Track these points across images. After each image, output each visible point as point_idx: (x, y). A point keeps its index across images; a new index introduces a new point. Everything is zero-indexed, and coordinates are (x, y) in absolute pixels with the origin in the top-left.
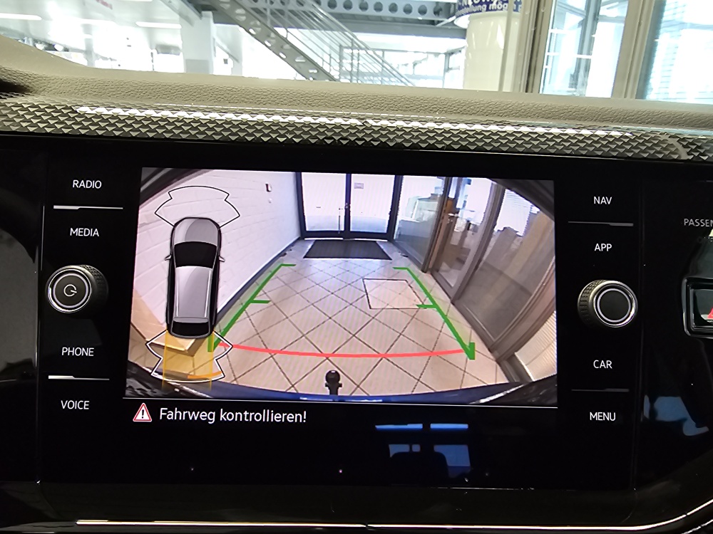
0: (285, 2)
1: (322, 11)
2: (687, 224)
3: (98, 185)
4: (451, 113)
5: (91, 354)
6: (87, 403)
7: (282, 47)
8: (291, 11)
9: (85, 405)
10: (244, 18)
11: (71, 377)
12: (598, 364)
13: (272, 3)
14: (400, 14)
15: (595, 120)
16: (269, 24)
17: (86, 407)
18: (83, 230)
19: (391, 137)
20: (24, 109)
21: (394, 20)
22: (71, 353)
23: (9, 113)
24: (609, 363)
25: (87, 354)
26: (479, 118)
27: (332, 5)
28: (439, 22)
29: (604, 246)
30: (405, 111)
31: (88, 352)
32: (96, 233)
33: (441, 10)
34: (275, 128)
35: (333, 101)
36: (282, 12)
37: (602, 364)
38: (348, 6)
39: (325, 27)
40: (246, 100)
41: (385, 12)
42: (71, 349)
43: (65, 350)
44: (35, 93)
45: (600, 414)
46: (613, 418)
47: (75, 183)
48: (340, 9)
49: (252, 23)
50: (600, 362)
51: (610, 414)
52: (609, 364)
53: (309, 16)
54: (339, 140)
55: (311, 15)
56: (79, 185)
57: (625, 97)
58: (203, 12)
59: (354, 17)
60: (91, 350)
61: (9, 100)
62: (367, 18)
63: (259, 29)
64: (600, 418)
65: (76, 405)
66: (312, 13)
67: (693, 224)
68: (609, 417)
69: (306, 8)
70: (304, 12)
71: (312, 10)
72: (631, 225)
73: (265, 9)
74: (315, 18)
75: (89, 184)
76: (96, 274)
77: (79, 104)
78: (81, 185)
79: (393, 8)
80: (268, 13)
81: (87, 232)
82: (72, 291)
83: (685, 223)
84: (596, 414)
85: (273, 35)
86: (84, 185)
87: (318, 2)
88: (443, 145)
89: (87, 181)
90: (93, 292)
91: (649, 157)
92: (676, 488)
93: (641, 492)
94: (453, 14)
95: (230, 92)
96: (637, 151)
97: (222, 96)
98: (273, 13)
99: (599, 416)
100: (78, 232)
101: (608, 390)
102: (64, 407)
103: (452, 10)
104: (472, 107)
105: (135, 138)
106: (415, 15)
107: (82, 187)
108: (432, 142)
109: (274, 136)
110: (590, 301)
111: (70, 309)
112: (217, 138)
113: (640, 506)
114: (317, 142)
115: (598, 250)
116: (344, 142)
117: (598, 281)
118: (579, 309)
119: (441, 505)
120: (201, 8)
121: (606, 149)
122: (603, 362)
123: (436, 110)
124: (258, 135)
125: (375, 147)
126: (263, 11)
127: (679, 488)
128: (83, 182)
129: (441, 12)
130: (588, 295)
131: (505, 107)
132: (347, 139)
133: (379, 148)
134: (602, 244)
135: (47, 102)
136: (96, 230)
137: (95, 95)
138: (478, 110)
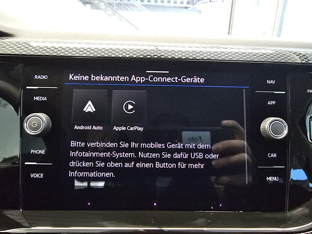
1: (139, 3)
2: (309, 92)
3: (46, 77)
4: (202, 43)
5: (44, 153)
6: (42, 175)
7: (121, 20)
8: (125, 4)
9: (41, 176)
10: (103, 7)
11: (35, 163)
12: (270, 155)
14: (172, 4)
16: (115, 9)
17: (42, 176)
18: (40, 98)
19: (177, 54)
20: (13, 44)
21: (170, 7)
22: (35, 153)
23: (6, 46)
25: (42, 153)
26: (215, 46)
28: (189, 7)
30: (181, 43)
31: (43, 152)
32: (46, 99)
33: (190, 2)
34: (124, 51)
35: (150, 39)
36: (120, 4)
38: (149, 1)
40: (111, 39)
41: (165, 4)
42: (35, 151)
43: (32, 151)
44: (18, 37)
46: (277, 179)
47: (36, 77)
48: (146, 2)
49: (108, 9)
50: (271, 154)
51: (276, 178)
53: (132, 6)
54: (153, 56)
55: (133, 5)
56: (37, 77)
58: (86, 5)
59: (152, 6)
60: (44, 151)
61: (6, 40)
62: (158, 6)
63: (111, 12)
65: (37, 176)
67: (311, 92)
69: (131, 2)
70: (130, 4)
71: (134, 3)
72: (284, 93)
73: (113, 3)
74: (135, 7)
75: (42, 77)
76: (47, 118)
77: (37, 41)
78: (38, 78)
79: (169, 2)
80: (114, 5)
81: (41, 98)
82: (35, 125)
83: (308, 91)
84: (270, 177)
85: (116, 14)
86: (40, 78)
88: (200, 58)
89: (41, 76)
90: (45, 125)
91: (292, 62)
92: (307, 211)
93: (290, 213)
94: (195, 4)
95: (103, 36)
96: (286, 59)
97: (100, 38)
98: (116, 5)
99: (271, 179)
100: (37, 98)
101: (274, 167)
102: (32, 177)
103: (195, 2)
104: (212, 41)
105: (62, 56)
106: (178, 4)
107: (39, 78)
108: (195, 56)
109: (124, 54)
110: (266, 127)
111: (35, 133)
112: (99, 56)
113: (290, 219)
114: (143, 57)
115: (269, 104)
116: (156, 57)
117: (270, 118)
118: (261, 131)
119: (201, 219)
120: (85, 3)
121: (273, 59)
122: (272, 154)
123: (195, 42)
124: (117, 54)
125: (169, 59)
126: (112, 4)
127: (308, 211)
128: (39, 76)
129: (190, 3)
130: (266, 124)
131: (226, 41)
132: (157, 56)
133: (172, 59)
134: (271, 101)
135: (23, 41)
136: (45, 97)
137: (44, 38)
138: (214, 42)
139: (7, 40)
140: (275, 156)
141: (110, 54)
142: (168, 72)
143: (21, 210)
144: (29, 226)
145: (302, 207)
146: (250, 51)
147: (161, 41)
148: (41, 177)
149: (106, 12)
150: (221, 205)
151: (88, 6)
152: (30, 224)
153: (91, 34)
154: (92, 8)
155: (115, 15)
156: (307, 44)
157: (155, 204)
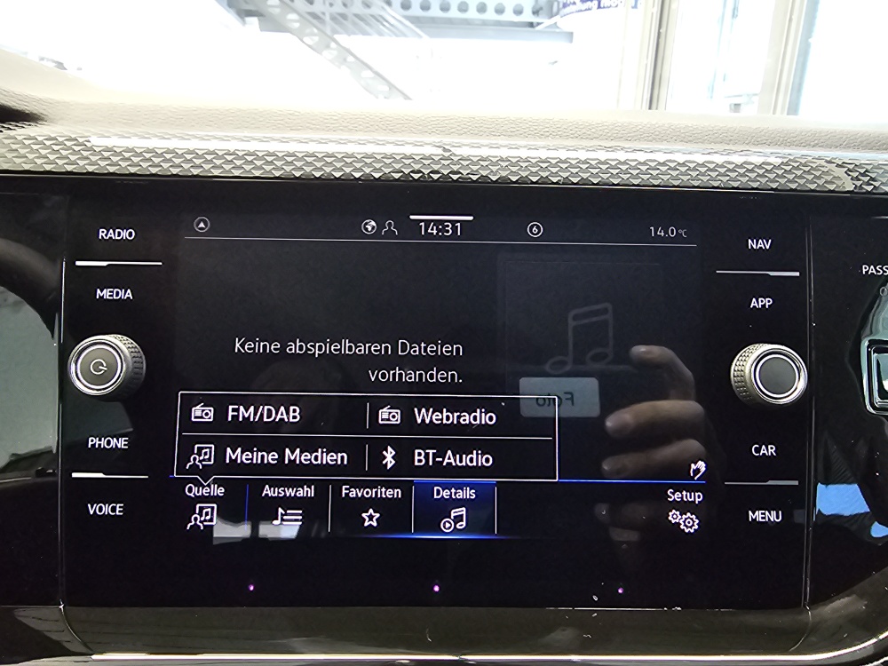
0: (349, 5)
1: (394, 14)
2: (867, 272)
3: (130, 234)
4: (567, 137)
5: (125, 445)
6: (120, 507)
7: (345, 60)
8: (356, 16)
9: (118, 509)
10: (297, 25)
11: (100, 475)
12: (758, 450)
13: (331, 5)
14: (490, 15)
15: (747, 144)
16: (329, 32)
17: (120, 511)
18: (113, 292)
19: (494, 169)
20: (38, 142)
21: (485, 23)
22: (100, 445)
23: (20, 148)
24: (772, 448)
25: (119, 447)
26: (603, 144)
27: (406, 6)
28: (538, 24)
29: (762, 301)
30: (509, 136)
31: (121, 443)
32: (129, 294)
33: (541, 9)
34: (349, 160)
35: (420, 125)
36: (344, 16)
37: (763, 450)
38: (425, 7)
39: (397, 33)
40: (312, 126)
41: (472, 14)
42: (100, 440)
43: (92, 441)
44: (52, 122)
45: (762, 514)
46: (778, 518)
47: (102, 233)
48: (416, 10)
49: (308, 31)
50: (761, 447)
51: (774, 513)
52: (771, 450)
53: (378, 21)
54: (428, 174)
55: (380, 19)
56: (106, 235)
57: (774, 113)
58: (249, 19)
59: (433, 20)
60: (125, 441)
61: (19, 131)
62: (450, 21)
63: (316, 39)
64: (762, 518)
65: (107, 509)
66: (381, 16)
67: (874, 271)
68: (772, 516)
69: (374, 10)
70: (372, 16)
71: (382, 13)
72: (797, 274)
73: (324, 14)
74: (385, 23)
75: (119, 232)
76: (133, 350)
77: (106, 135)
78: (109, 236)
79: (482, 8)
80: (327, 18)
81: (117, 293)
82: (101, 367)
83: (864, 270)
84: (757, 512)
85: (333, 45)
86: (113, 235)
87: (389, 4)
88: (559, 178)
89: (117, 230)
90: (127, 368)
91: (818, 189)
92: (862, 606)
93: (816, 612)
94: (557, 14)
95: (291, 117)
96: (802, 181)
97: (282, 122)
98: (333, 18)
99: (761, 516)
100: (106, 294)
101: (770, 483)
102: (92, 512)
103: (555, 9)
104: (593, 130)
105: (176, 175)
106: (509, 16)
107: (111, 238)
108: (544, 174)
109: (348, 170)
110: (747, 371)
111: (100, 390)
112: (277, 174)
113: (814, 629)
114: (401, 176)
115: (754, 307)
116: (435, 177)
117: (757, 345)
118: (733, 382)
119: (564, 630)
120: (244, 14)
121: (764, 180)
122: (764, 447)
123: (548, 134)
124: (328, 170)
125: (474, 182)
126: (321, 16)
127: (865, 605)
128: (111, 231)
129: (540, 12)
130: (745, 363)
131: (634, 130)
132: (439, 175)
133: (480, 183)
134: (760, 299)
135: (66, 134)
136: (129, 291)
137: (124, 123)
138: (601, 133)
139: (21, 132)
140: (773, 451)
141: (308, 169)
142: (471, 218)
143: (61, 607)
144: (83, 650)
145: (848, 596)
146: (700, 159)
147: (453, 130)
148: (118, 513)
149: (305, 39)
150: (620, 591)
151: (253, 21)
152: (85, 644)
153: (255, 114)
154: (262, 29)
155: (328, 47)
156: (860, 137)
157: (437, 589)
